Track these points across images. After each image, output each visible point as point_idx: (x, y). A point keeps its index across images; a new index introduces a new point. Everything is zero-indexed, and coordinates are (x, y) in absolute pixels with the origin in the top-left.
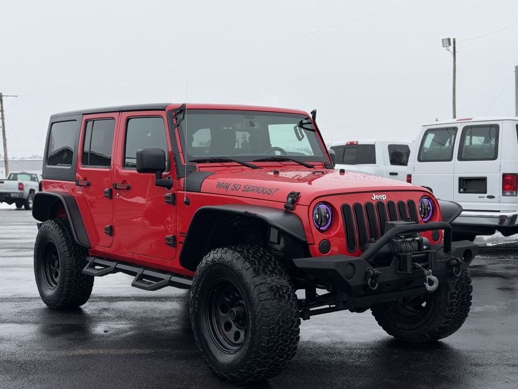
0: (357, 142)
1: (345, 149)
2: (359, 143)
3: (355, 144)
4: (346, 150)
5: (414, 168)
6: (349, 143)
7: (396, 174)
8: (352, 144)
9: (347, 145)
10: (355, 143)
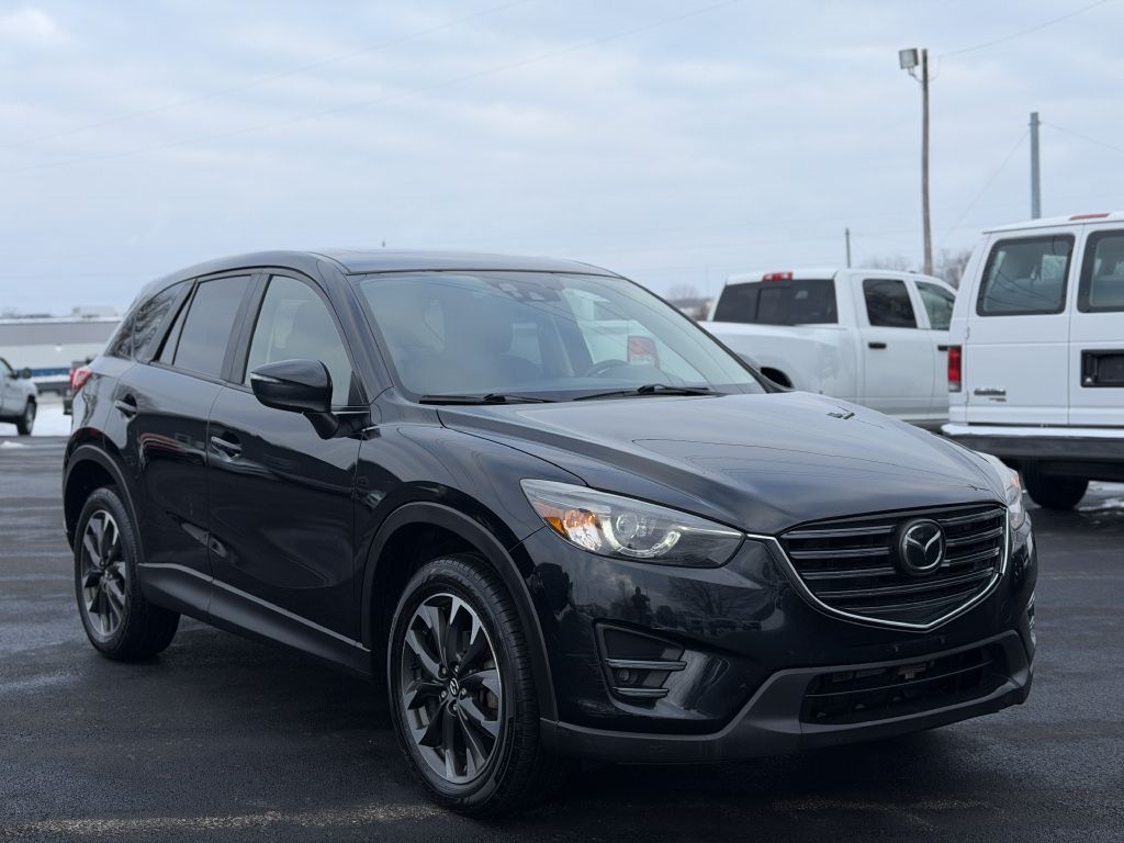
0: (790, 275)
1: (760, 291)
2: (795, 277)
3: (784, 280)
4: (764, 293)
5: (968, 330)
6: (770, 277)
7: (881, 346)
8: (777, 278)
9: (765, 280)
10: (786, 276)
